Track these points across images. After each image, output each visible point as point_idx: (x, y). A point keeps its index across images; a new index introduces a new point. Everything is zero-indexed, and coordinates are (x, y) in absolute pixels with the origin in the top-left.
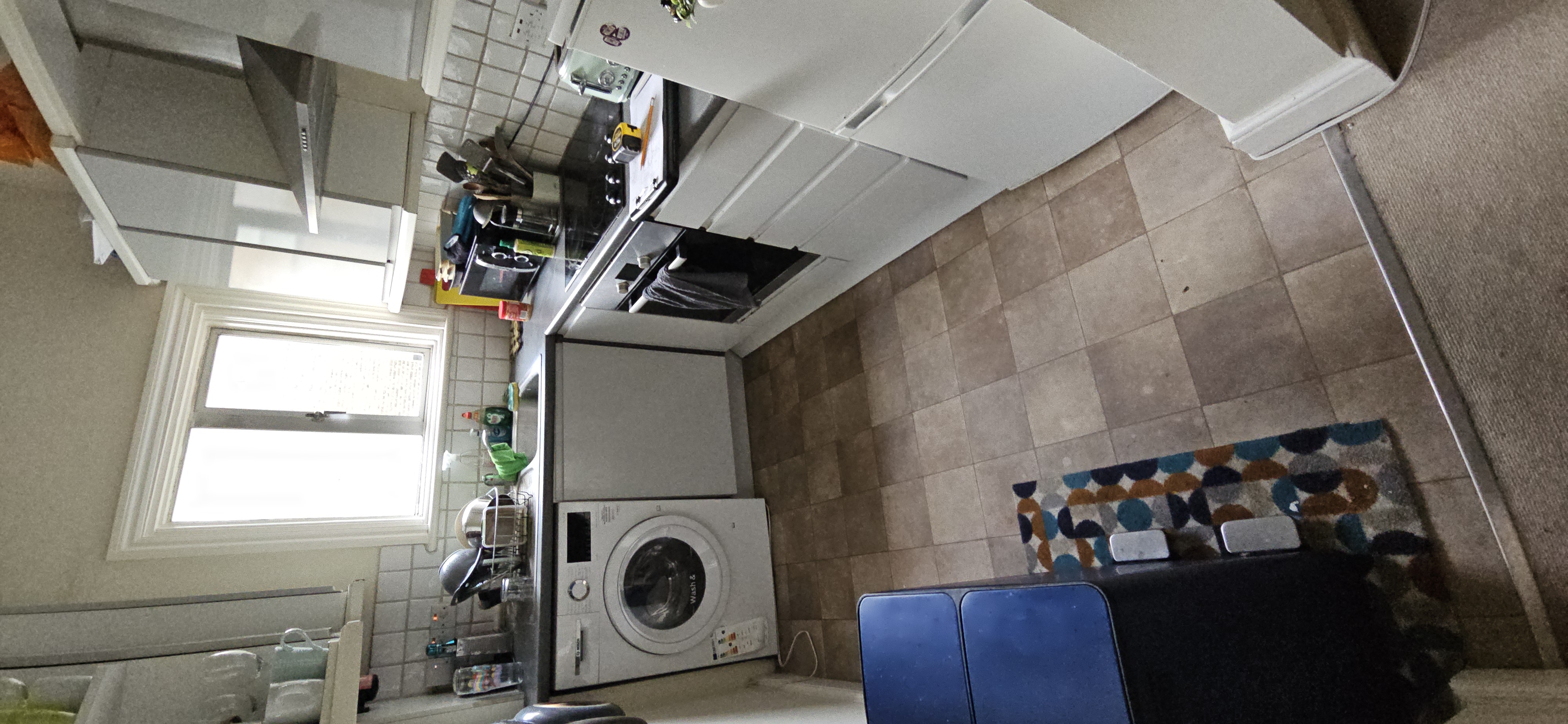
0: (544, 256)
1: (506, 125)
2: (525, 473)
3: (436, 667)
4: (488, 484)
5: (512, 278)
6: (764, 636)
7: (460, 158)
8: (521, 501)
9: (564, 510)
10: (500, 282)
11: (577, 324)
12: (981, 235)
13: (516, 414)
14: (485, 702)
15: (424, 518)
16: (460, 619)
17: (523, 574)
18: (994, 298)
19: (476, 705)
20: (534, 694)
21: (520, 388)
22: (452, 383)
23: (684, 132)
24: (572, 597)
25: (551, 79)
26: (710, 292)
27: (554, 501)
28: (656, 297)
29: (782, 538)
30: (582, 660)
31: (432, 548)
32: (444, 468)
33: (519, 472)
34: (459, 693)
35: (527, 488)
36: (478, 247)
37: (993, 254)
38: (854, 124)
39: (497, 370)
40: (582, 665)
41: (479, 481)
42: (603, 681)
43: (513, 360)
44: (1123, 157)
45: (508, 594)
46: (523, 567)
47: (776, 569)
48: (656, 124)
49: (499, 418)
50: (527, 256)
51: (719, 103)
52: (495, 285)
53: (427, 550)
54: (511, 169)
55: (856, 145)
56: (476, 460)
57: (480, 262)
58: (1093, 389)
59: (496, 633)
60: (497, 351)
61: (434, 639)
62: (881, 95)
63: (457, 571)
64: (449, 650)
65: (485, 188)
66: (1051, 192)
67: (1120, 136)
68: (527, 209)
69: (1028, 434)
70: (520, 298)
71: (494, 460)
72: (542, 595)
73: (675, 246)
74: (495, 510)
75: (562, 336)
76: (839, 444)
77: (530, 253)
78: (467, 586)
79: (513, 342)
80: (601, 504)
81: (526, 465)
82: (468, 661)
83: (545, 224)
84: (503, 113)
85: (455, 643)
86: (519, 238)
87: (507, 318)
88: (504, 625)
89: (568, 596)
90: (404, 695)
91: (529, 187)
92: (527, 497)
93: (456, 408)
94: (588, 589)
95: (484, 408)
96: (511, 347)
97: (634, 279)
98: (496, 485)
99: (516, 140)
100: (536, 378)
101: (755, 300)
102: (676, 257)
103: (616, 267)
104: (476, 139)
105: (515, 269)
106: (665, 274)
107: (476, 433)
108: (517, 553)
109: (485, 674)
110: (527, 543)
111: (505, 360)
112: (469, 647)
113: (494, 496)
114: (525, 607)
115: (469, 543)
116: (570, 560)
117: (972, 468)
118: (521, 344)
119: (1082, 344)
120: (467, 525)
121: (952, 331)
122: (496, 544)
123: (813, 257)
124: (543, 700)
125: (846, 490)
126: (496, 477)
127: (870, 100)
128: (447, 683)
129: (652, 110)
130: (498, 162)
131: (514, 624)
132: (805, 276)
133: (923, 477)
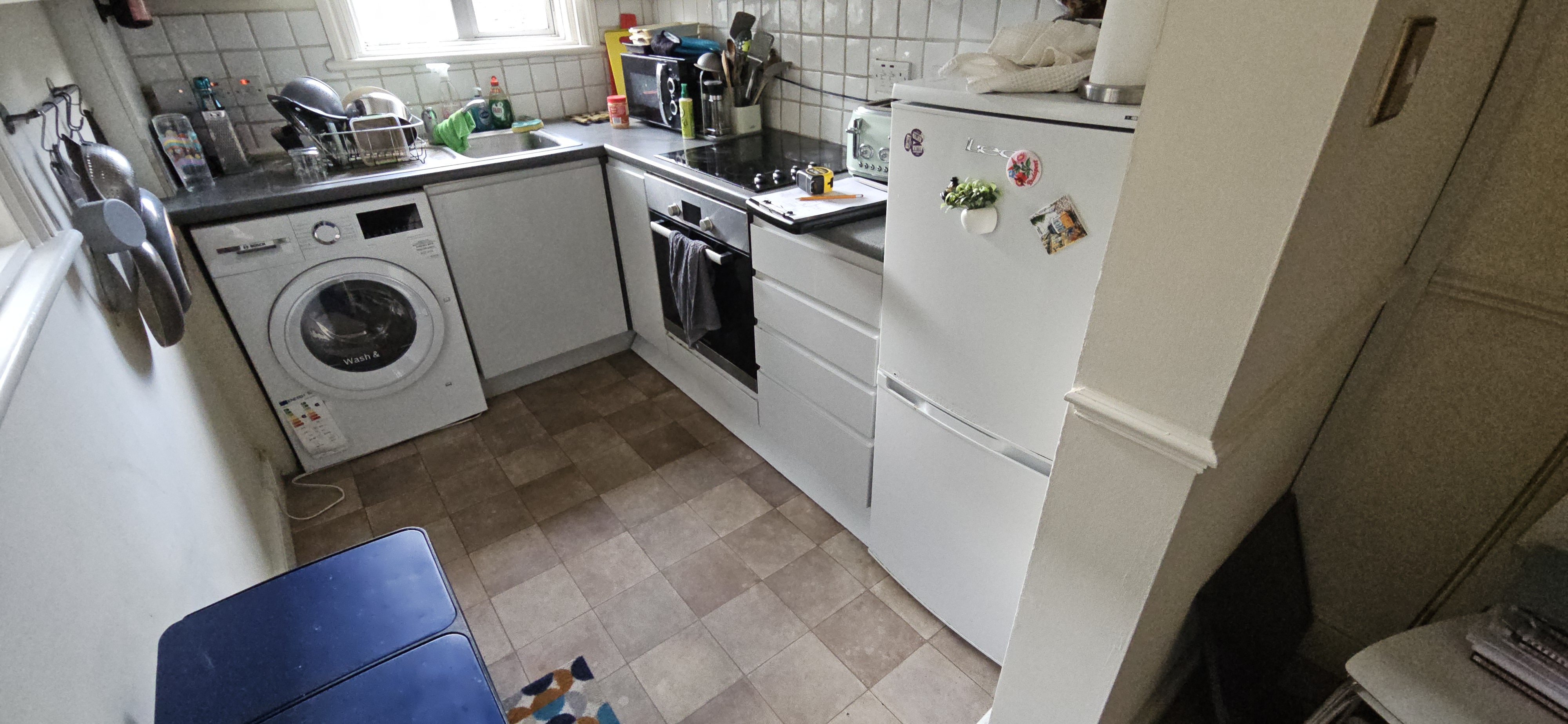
0: (683, 130)
1: (795, 71)
2: (447, 152)
3: (181, 91)
4: (423, 114)
5: (651, 103)
6: (324, 451)
7: (753, 33)
8: (414, 153)
9: (417, 199)
10: (645, 93)
11: (625, 173)
12: (820, 540)
13: (510, 131)
14: (151, 152)
15: (365, 53)
16: (252, 110)
17: (329, 169)
18: (765, 571)
19: (143, 143)
20: (178, 206)
21: (539, 131)
22: (526, 61)
23: (842, 230)
24: (316, 227)
25: (848, 104)
26: (694, 297)
27: (425, 187)
28: (674, 244)
29: (448, 440)
30: (238, 253)
31: (329, 65)
32: (429, 66)
33: (447, 146)
34: (154, 121)
35: (430, 156)
36: (674, 63)
37: (806, 557)
38: (892, 384)
39: (551, 104)
40: (233, 255)
41: (423, 105)
42: (218, 283)
43: (568, 119)
44: (928, 641)
45: (300, 156)
46: (337, 168)
47: (410, 444)
48: (839, 203)
49: (501, 115)
50: (678, 112)
51: (878, 255)
52: (640, 86)
53: (326, 62)
54: (756, 84)
55: (872, 393)
56: (447, 97)
57: (659, 68)
58: (707, 698)
59: (245, 152)
60: (572, 102)
61: (216, 84)
62: (923, 400)
63: (312, 96)
64: (208, 103)
65: (733, 60)
66: (878, 588)
67: (944, 632)
68: (723, 104)
69: (641, 651)
70: (633, 115)
71: (453, 116)
72: (309, 193)
73: (729, 250)
74: (397, 125)
75: (607, 161)
76: (572, 468)
77: (681, 115)
78: (298, 109)
79: (585, 116)
80: (435, 237)
81: (456, 151)
82: (200, 127)
83: (713, 124)
84: (805, 66)
85: (218, 109)
86: (694, 101)
87: (609, 104)
88: (256, 161)
89: (317, 221)
90: (132, 60)
91: (745, 103)
92: (421, 158)
93: (499, 70)
94: (332, 242)
95: (508, 98)
96: (580, 115)
97: (685, 219)
98: (425, 124)
99: (784, 83)
100: (555, 144)
101: (697, 342)
102: (719, 253)
103: (695, 198)
104: (776, 45)
105: (661, 104)
106: (700, 247)
107: (477, 94)
108: (353, 159)
109: (187, 147)
110: (368, 167)
111: (564, 112)
112: (220, 126)
113: (413, 122)
114: (290, 177)
115: (349, 105)
116: (359, 216)
117: (587, 608)
118: (585, 124)
119: (746, 670)
120: (371, 100)
121: (721, 543)
122: (358, 134)
123: (755, 388)
124: (175, 219)
125: (522, 490)
126: (434, 122)
127: (917, 392)
128: (162, 106)
129: (853, 197)
130: (760, 70)
131: (261, 170)
132: (732, 384)
133: (562, 562)
